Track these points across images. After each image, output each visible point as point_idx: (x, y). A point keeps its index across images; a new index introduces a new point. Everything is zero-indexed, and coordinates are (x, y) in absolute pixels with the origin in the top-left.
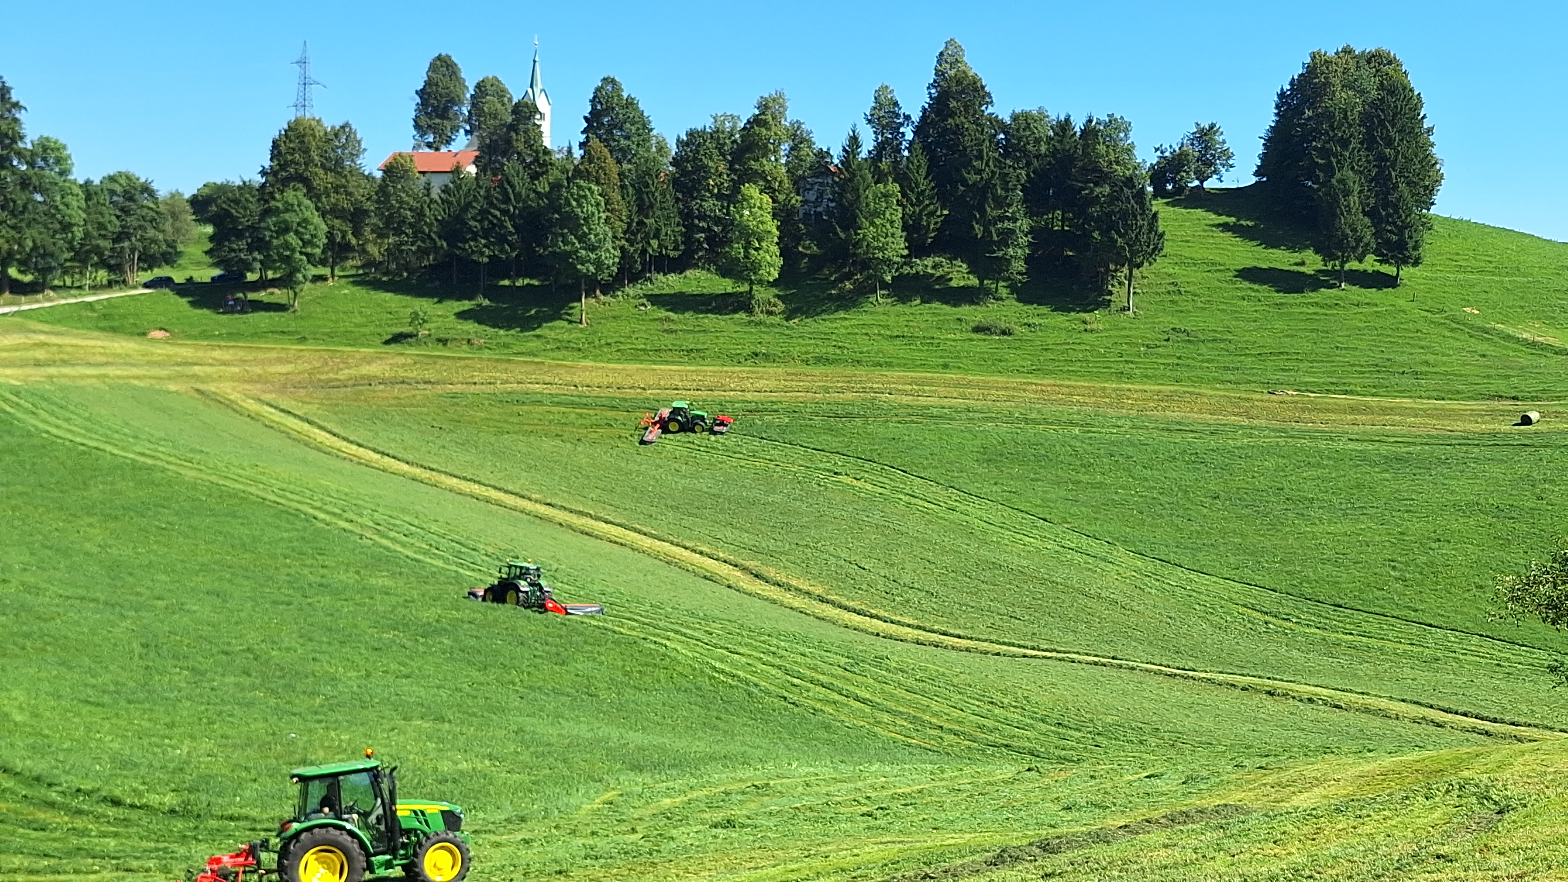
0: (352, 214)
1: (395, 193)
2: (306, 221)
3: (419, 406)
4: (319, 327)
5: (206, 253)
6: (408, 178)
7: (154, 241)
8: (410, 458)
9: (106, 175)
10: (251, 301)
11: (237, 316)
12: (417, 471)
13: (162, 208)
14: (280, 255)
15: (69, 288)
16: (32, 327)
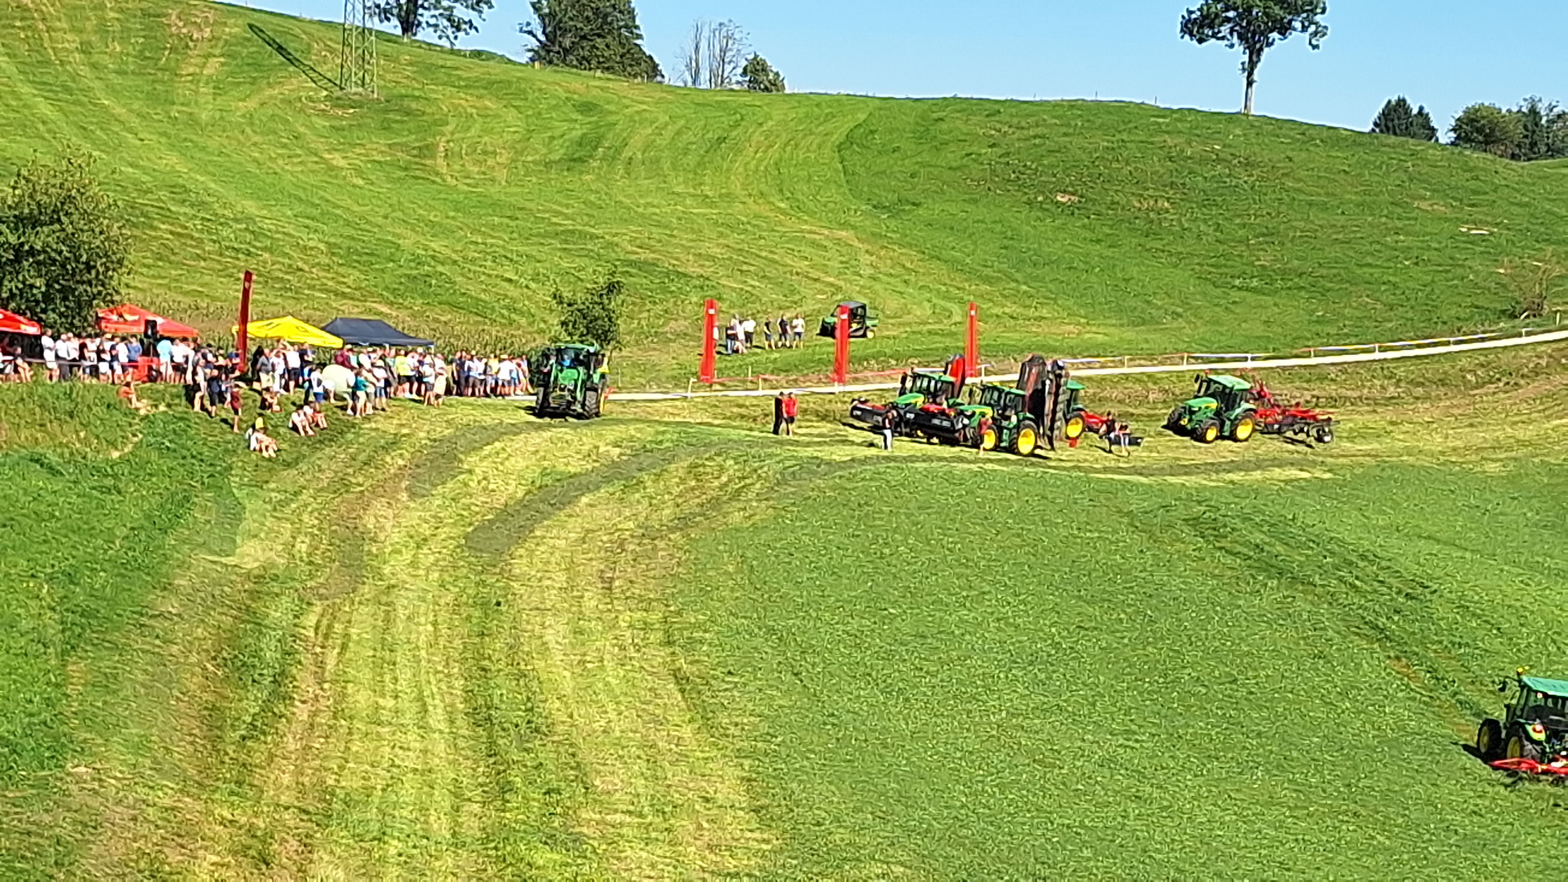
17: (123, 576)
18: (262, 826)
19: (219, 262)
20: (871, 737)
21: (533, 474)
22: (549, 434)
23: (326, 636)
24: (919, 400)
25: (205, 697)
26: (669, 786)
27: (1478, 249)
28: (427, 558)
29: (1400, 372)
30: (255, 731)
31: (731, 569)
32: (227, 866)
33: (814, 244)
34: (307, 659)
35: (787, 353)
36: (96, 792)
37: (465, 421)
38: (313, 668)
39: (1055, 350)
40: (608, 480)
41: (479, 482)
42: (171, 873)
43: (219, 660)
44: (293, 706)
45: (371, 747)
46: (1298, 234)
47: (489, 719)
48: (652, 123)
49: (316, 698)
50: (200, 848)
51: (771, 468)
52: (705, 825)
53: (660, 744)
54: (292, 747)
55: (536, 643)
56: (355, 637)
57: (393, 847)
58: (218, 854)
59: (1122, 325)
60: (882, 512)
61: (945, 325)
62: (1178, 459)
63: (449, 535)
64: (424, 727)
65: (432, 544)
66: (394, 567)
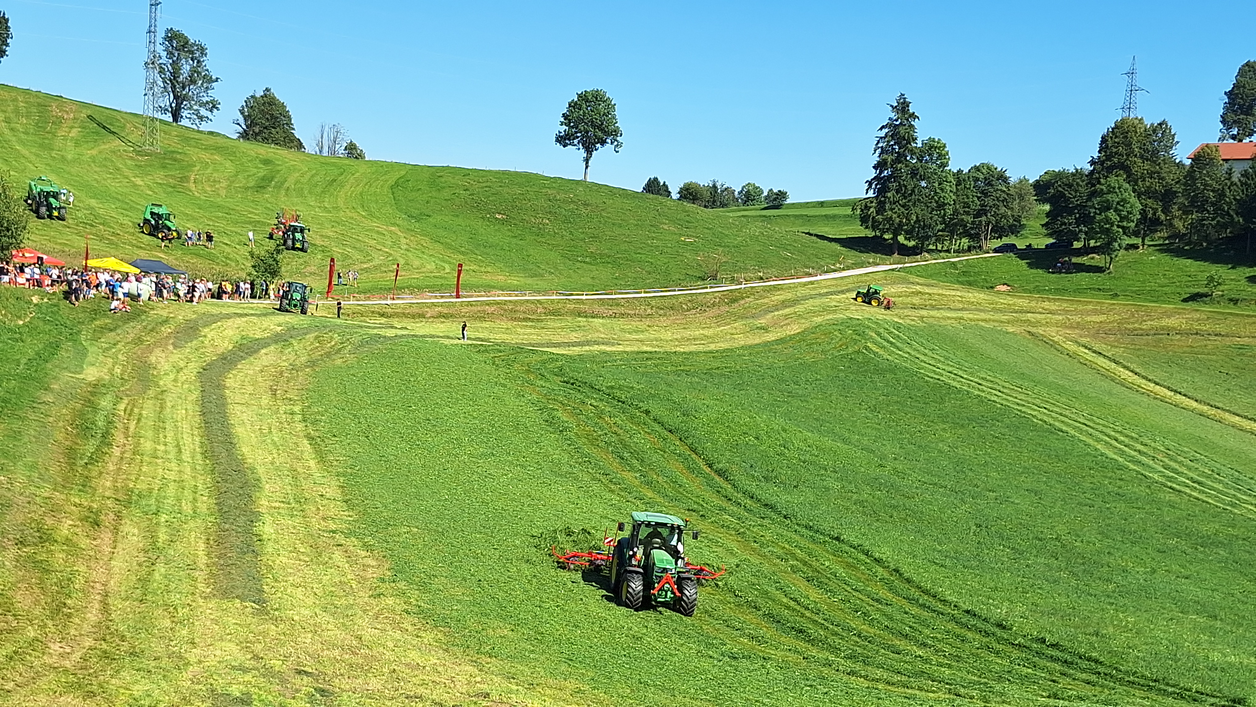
0: (1163, 195)
1: (1200, 177)
2: (1123, 200)
3: (1209, 354)
4: (1129, 286)
5: (1043, 225)
6: (1213, 165)
7: (1004, 216)
8: (1199, 397)
9: (973, 166)
10: (1074, 264)
11: (1063, 275)
12: (1205, 408)
13: (1012, 191)
14: (1101, 227)
15: (940, 251)
16: (911, 280)
17: (24, 383)
18: (96, 506)
19: (77, 229)
21: (237, 338)
22: (246, 319)
23: (130, 415)
25: (67, 443)
26: (303, 490)
27: (689, 248)
28: (182, 377)
29: (653, 303)
30: (92, 460)
32: (77, 526)
33: (378, 233)
34: (119, 425)
36: (9, 489)
37: (203, 312)
38: (123, 430)
40: (275, 342)
41: (210, 341)
42: (48, 530)
43: (74, 426)
44: (112, 448)
45: (152, 469)
46: (608, 238)
48: (300, 170)
49: (124, 445)
50: (63, 518)
51: (356, 339)
52: (321, 508)
53: (299, 469)
54: (111, 468)
56: (145, 416)
57: (163, 518)
58: (72, 520)
59: (525, 277)
60: (409, 361)
62: (550, 340)
63: (194, 367)
64: (180, 460)
65: (185, 371)
66: (166, 382)
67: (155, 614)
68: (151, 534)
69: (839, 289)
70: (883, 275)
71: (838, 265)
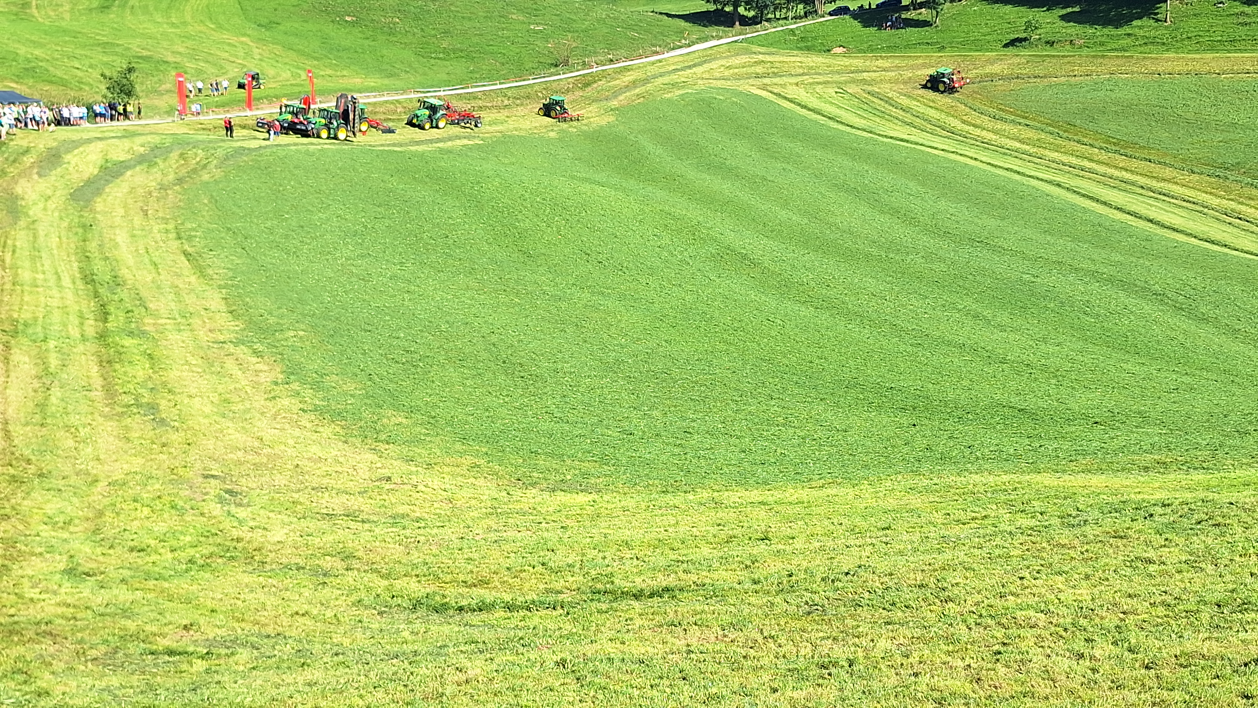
4: (954, 38)
10: (904, 20)
11: (894, 31)
15: (778, 19)
16: (754, 50)
20: (283, 274)
21: (100, 162)
22: (107, 143)
24: (289, 117)
26: (187, 305)
27: (539, 36)
28: (51, 205)
29: (509, 94)
31: (206, 201)
33: (229, 44)
35: (222, 98)
37: (62, 138)
39: (351, 90)
40: (140, 163)
41: (74, 168)
45: (34, 298)
46: (459, 32)
47: (93, 280)
51: (220, 153)
52: (207, 321)
53: (181, 286)
55: (112, 243)
56: (19, 246)
57: (52, 344)
59: (381, 77)
60: (277, 170)
61: (298, 81)
62: (413, 138)
63: (61, 194)
64: (60, 287)
65: (53, 199)
66: (35, 211)
67: (57, 435)
68: (42, 360)
69: (686, 64)
70: (725, 47)
71: (683, 41)
